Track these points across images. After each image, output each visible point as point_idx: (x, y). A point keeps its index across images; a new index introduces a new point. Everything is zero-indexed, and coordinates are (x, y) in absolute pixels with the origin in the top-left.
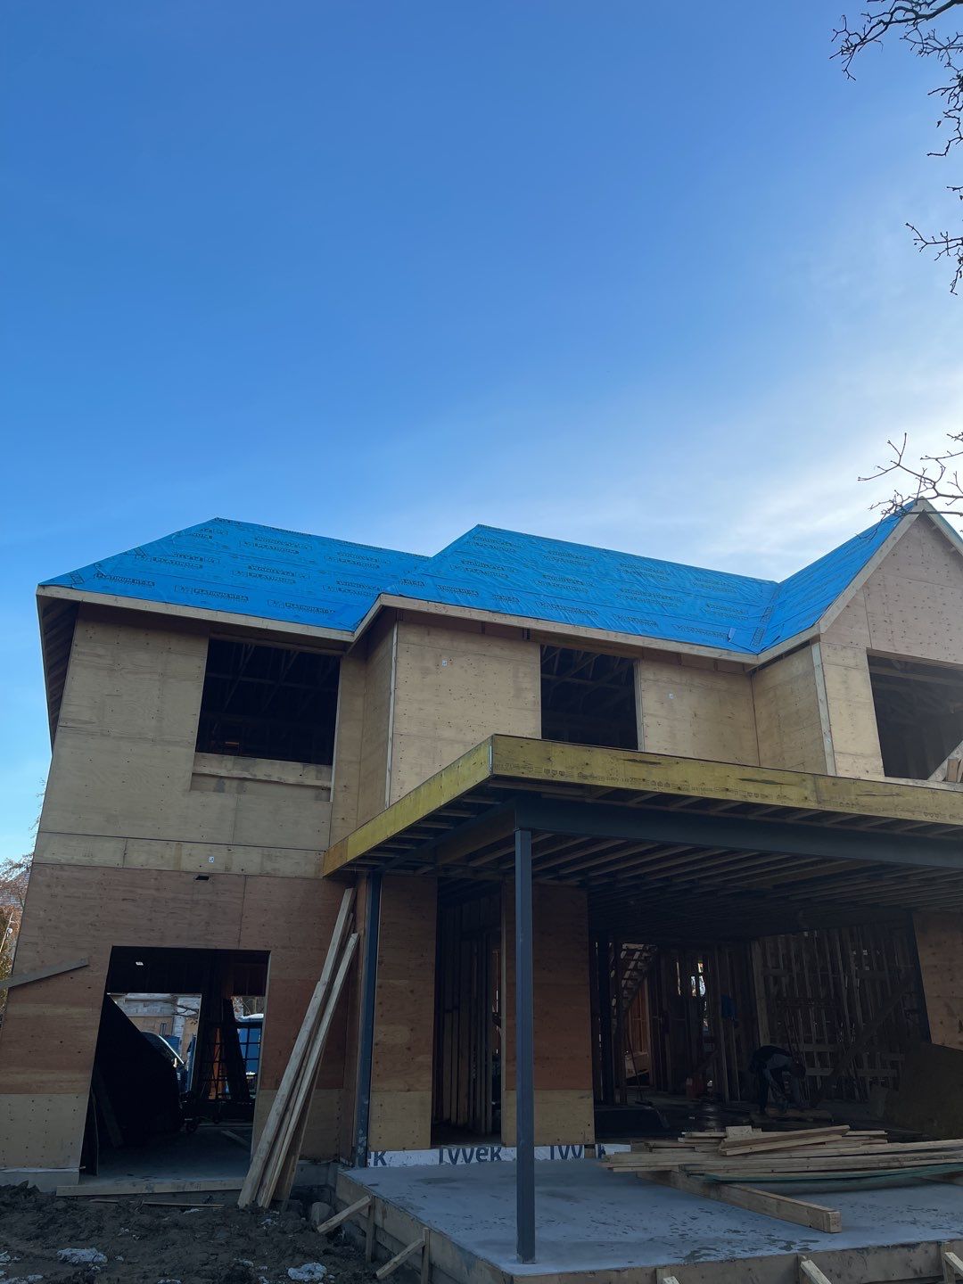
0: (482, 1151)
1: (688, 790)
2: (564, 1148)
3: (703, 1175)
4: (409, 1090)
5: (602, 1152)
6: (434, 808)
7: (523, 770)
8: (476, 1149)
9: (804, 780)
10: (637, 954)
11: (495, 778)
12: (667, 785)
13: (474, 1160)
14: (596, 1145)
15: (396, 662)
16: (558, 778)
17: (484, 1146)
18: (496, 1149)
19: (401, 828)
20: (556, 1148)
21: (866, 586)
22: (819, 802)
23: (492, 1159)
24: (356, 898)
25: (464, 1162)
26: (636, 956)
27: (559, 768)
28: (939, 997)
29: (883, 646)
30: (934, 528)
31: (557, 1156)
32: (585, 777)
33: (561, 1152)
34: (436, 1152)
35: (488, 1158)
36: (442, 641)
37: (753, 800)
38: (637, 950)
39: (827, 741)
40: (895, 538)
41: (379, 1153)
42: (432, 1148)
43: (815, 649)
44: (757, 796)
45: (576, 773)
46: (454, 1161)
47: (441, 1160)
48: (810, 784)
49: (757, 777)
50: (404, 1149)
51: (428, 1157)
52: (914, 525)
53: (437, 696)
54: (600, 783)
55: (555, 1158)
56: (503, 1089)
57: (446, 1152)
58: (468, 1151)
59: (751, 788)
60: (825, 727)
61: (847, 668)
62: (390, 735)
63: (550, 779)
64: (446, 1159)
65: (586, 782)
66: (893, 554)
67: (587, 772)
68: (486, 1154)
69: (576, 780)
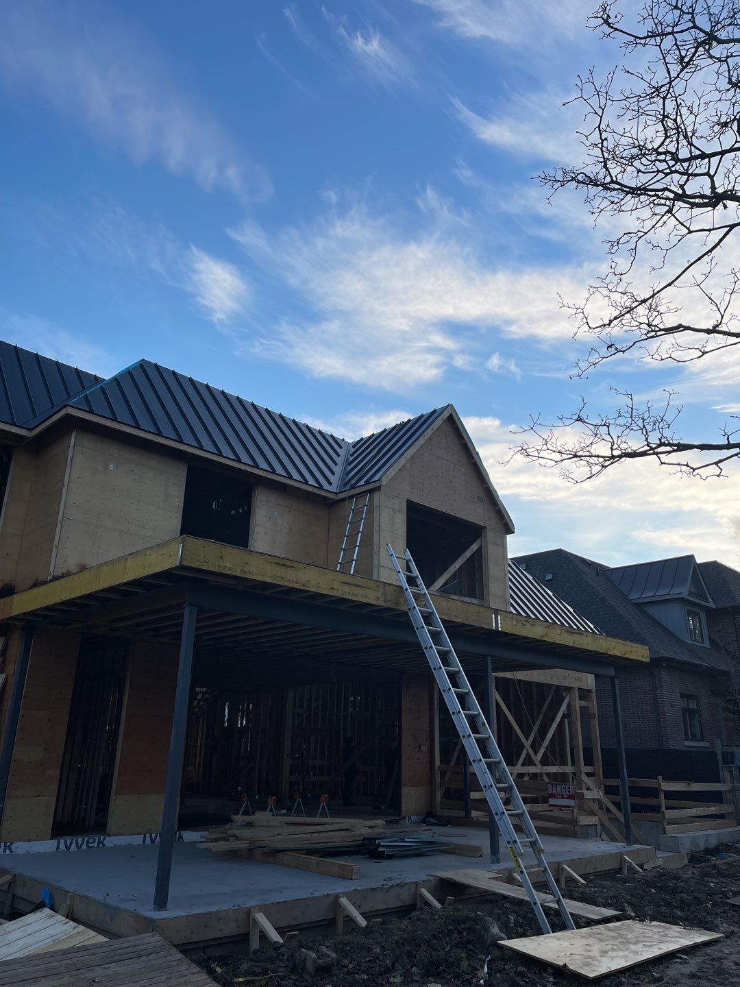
0: (91, 840)
1: (309, 587)
2: (154, 835)
3: (265, 847)
4: (38, 796)
5: (181, 837)
6: (117, 583)
7: (203, 564)
8: (86, 839)
9: (378, 586)
10: (200, 695)
11: (182, 567)
12: (297, 582)
13: (84, 847)
14: (178, 833)
15: (72, 460)
16: (227, 572)
17: (93, 836)
18: (102, 838)
19: (78, 595)
20: (148, 836)
21: (412, 458)
22: (385, 602)
23: (98, 846)
24: (7, 644)
25: (76, 849)
26: (199, 697)
27: (227, 564)
28: (410, 728)
29: (416, 499)
30: (455, 426)
31: (148, 841)
32: (245, 573)
33: (151, 839)
34: (54, 842)
35: (95, 845)
36: (112, 450)
37: (347, 597)
38: (200, 692)
39: (376, 558)
40: (433, 429)
41: (8, 844)
42: (51, 839)
43: (376, 495)
44: (350, 595)
45: (239, 568)
46: (68, 848)
47: (58, 848)
48: (381, 590)
49: (351, 582)
50: (29, 840)
51: (49, 846)
52: (444, 422)
53: (103, 492)
54: (254, 577)
55: (146, 843)
56: (113, 793)
57: (62, 842)
58: (80, 840)
59: (347, 589)
60: (375, 549)
61: (394, 510)
62: (60, 518)
63: (221, 572)
64: (62, 847)
65: (245, 576)
66: (430, 439)
67: (246, 569)
68: (94, 842)
69: (238, 574)
